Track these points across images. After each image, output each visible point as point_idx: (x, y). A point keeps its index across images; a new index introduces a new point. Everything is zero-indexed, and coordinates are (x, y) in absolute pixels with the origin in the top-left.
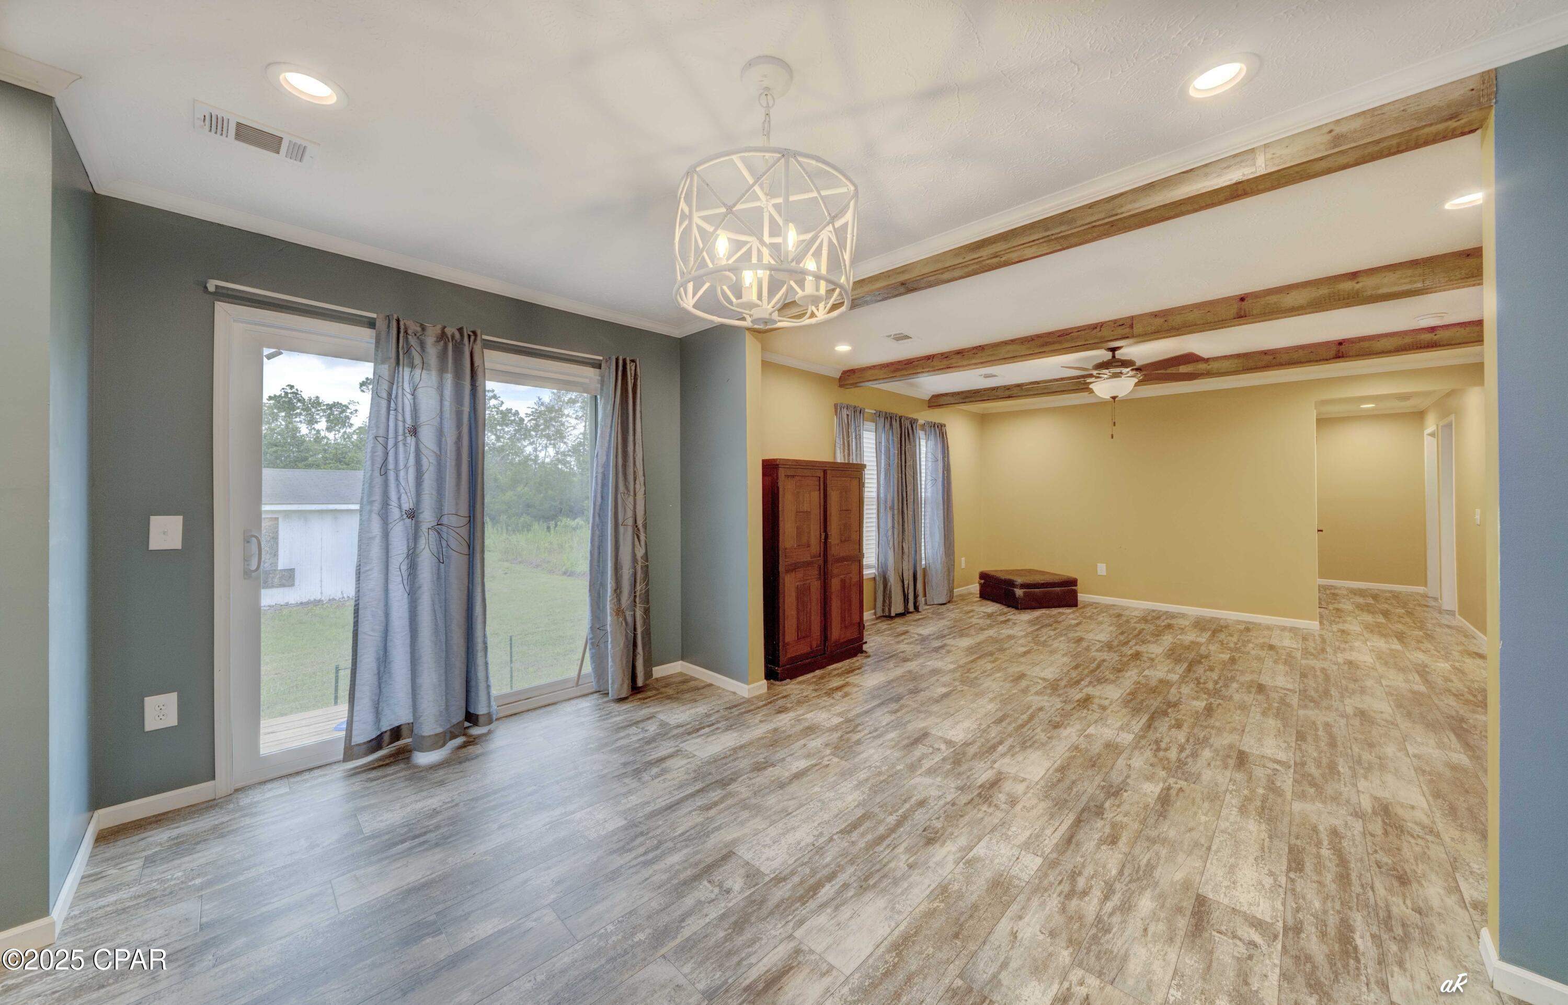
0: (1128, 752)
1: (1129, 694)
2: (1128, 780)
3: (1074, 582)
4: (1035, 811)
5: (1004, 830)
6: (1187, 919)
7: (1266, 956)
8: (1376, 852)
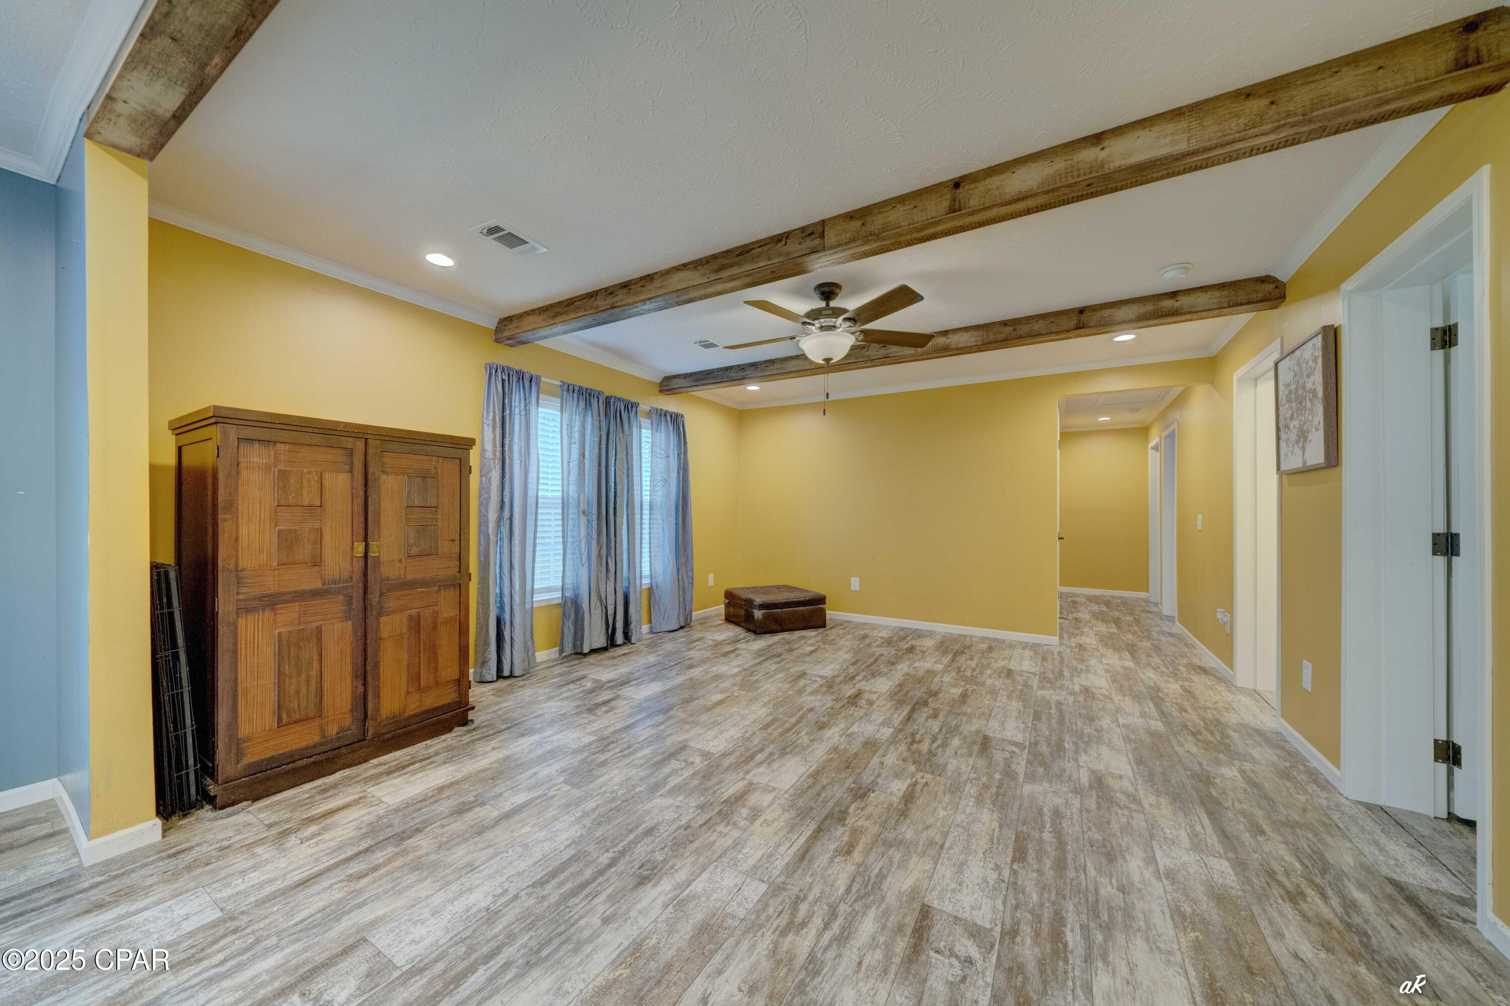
0: (884, 747)
1: (897, 686)
2: (878, 780)
3: (821, 600)
4: (775, 824)
5: (734, 854)
6: (906, 939)
7: (980, 975)
8: (1089, 829)
